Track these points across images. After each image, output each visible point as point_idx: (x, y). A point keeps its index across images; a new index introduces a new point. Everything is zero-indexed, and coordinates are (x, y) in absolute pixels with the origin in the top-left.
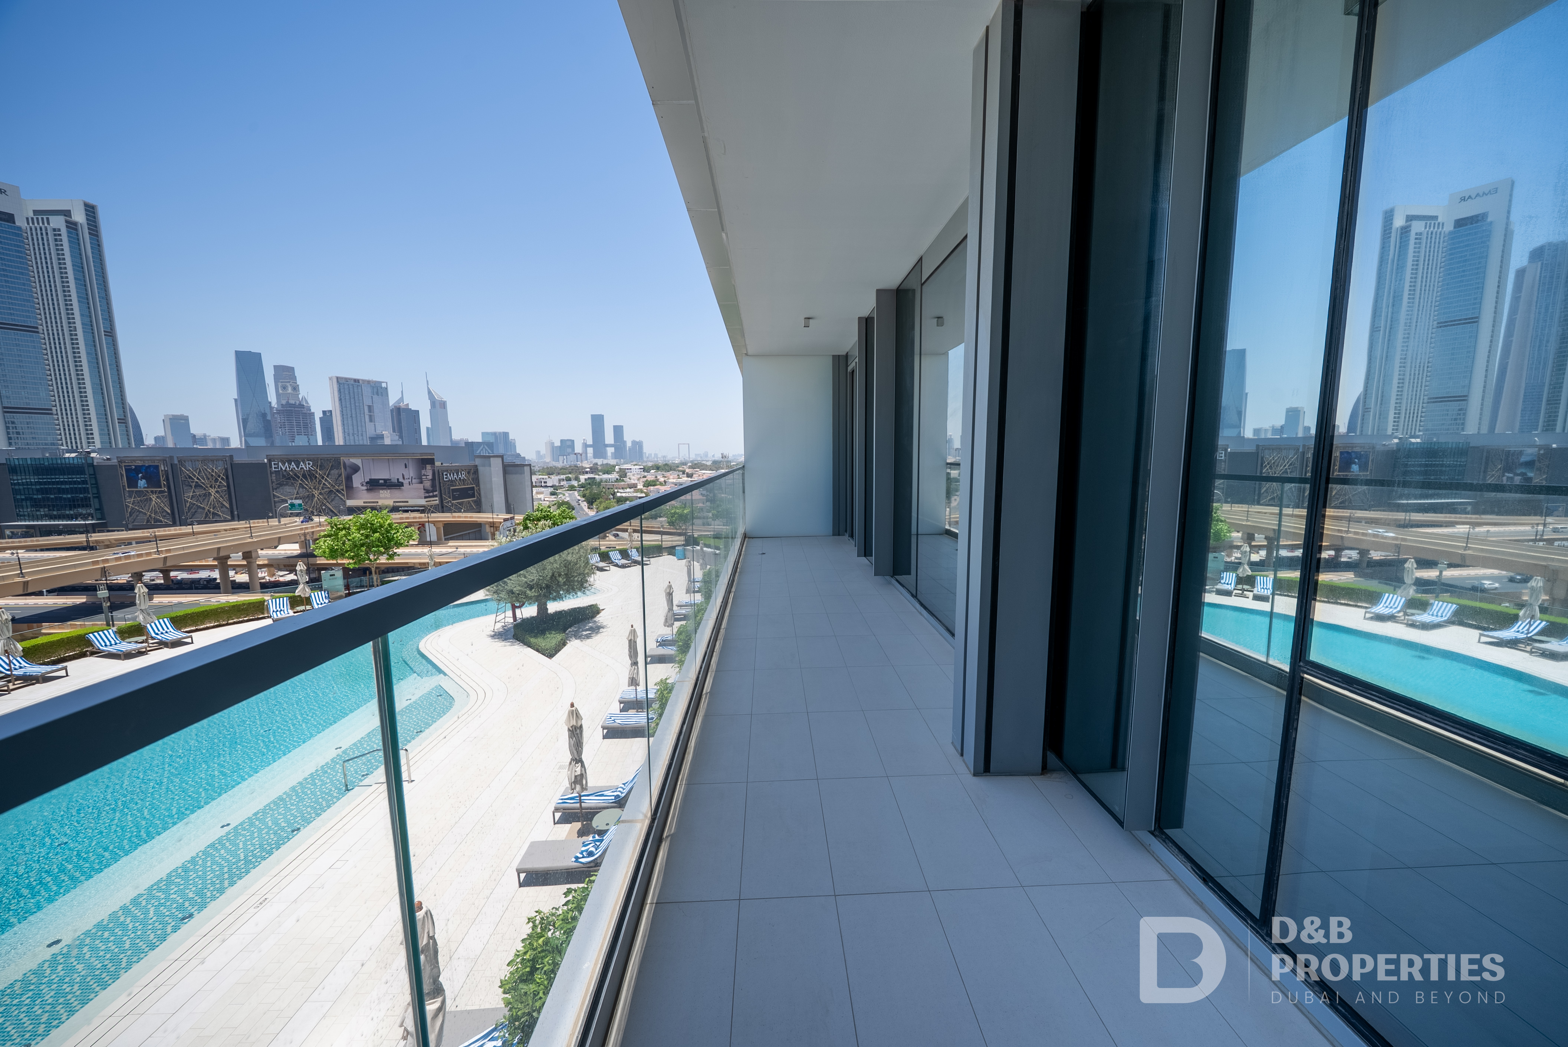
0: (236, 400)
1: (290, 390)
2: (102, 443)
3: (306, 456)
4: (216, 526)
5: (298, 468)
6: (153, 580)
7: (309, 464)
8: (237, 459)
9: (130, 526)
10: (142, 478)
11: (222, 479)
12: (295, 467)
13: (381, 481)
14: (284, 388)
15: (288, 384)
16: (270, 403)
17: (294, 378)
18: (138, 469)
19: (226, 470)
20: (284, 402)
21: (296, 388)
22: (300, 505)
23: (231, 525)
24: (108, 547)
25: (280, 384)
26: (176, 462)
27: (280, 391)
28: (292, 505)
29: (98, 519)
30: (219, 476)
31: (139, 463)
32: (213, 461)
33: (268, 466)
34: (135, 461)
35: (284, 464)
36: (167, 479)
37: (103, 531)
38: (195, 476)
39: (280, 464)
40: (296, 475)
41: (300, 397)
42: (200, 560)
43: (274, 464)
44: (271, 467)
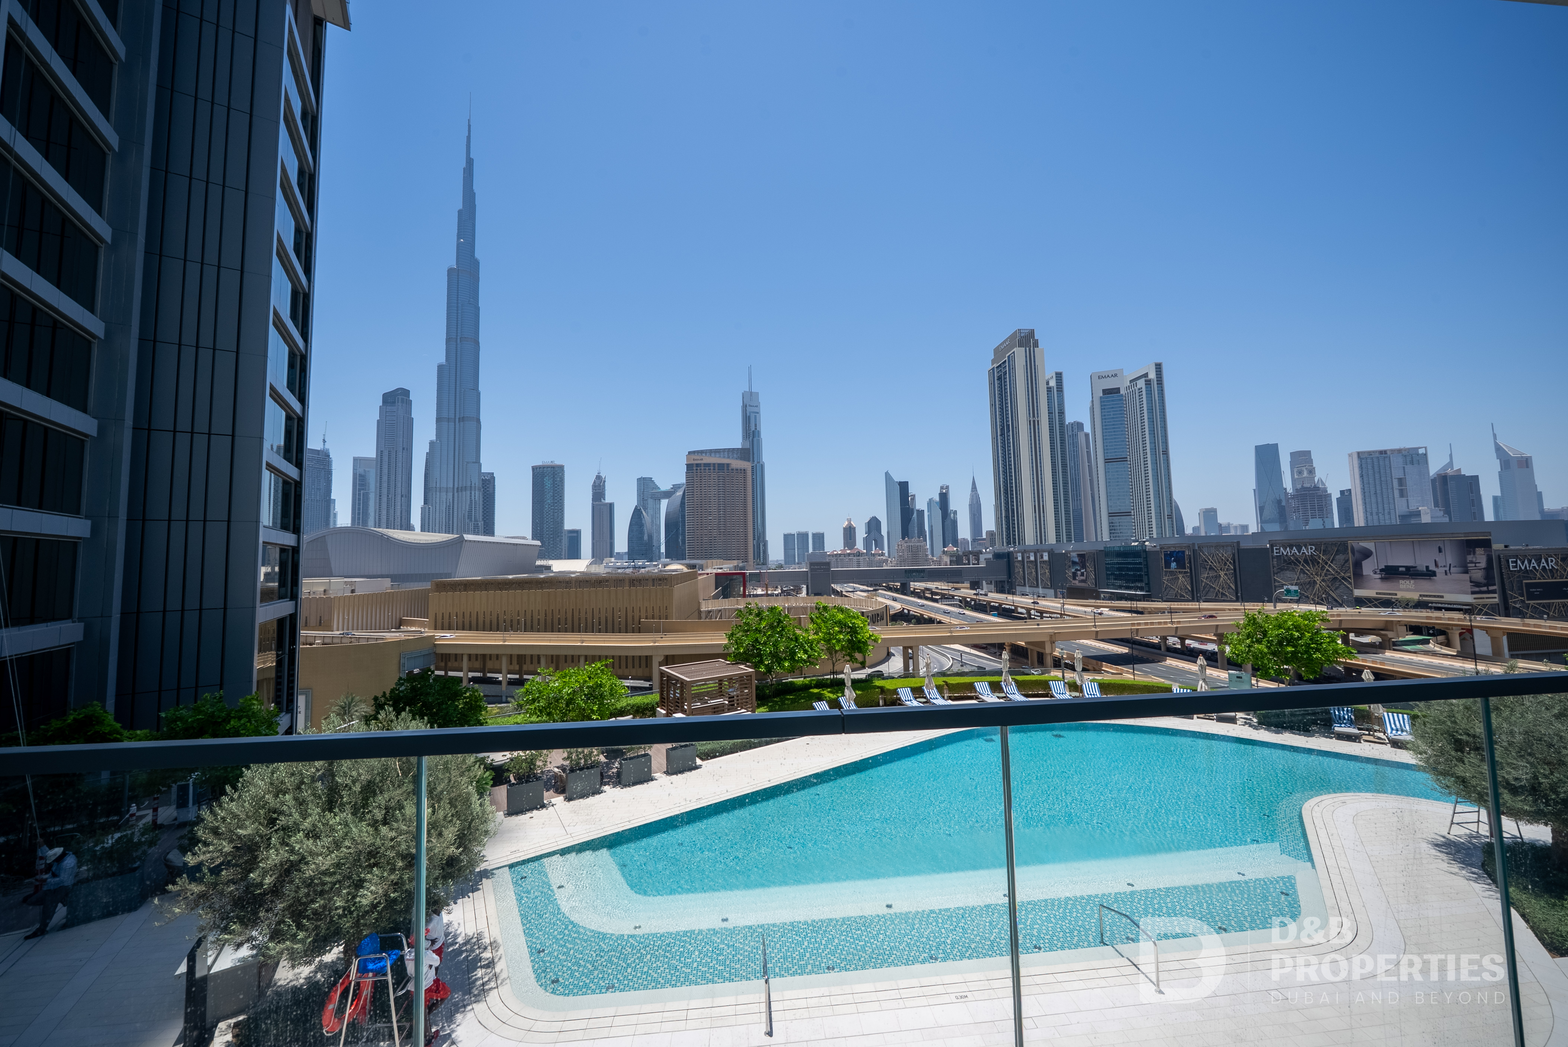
0: (1254, 490)
1: (1305, 474)
2: (1157, 534)
3: (1308, 541)
4: (1222, 605)
5: (1299, 552)
6: (1175, 644)
7: (1311, 548)
8: (1244, 545)
9: (1165, 599)
10: (1174, 561)
11: (1230, 563)
12: (1296, 551)
13: (1401, 569)
14: (1300, 473)
15: (1304, 469)
16: (1286, 489)
17: (1311, 461)
18: (1171, 554)
19: (1234, 555)
20: (1299, 487)
21: (1312, 471)
22: (1296, 591)
23: (1234, 605)
24: (1150, 613)
25: (1295, 470)
26: (1197, 548)
27: (1296, 477)
28: (1288, 591)
29: (1147, 591)
30: (1228, 560)
31: (1172, 549)
32: (1223, 546)
33: (1270, 550)
34: (1170, 547)
35: (1285, 549)
36: (1190, 563)
37: (1148, 601)
38: (1209, 559)
39: (1282, 549)
40: (1297, 560)
41: (1316, 480)
42: (1206, 633)
43: (1276, 549)
44: (1273, 552)
